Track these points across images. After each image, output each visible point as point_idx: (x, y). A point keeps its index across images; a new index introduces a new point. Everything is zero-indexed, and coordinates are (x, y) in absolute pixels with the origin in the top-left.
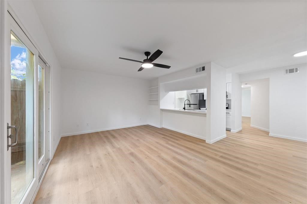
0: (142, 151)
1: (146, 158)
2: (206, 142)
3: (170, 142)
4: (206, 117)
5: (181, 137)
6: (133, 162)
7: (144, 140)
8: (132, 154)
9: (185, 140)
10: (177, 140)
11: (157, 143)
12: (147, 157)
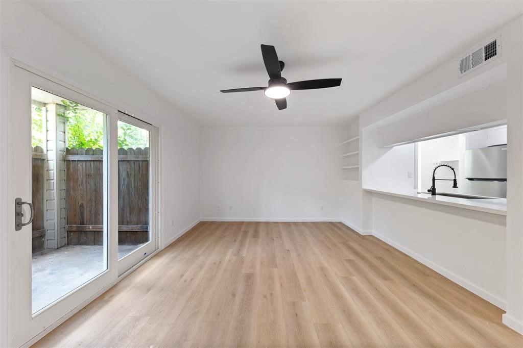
0: (271, 278)
1: (265, 296)
2: (504, 322)
3: (356, 279)
4: (504, 224)
5: (407, 272)
6: (234, 295)
7: (299, 255)
8: (249, 278)
9: (415, 287)
10: (385, 278)
11: (322, 269)
12: (268, 296)
